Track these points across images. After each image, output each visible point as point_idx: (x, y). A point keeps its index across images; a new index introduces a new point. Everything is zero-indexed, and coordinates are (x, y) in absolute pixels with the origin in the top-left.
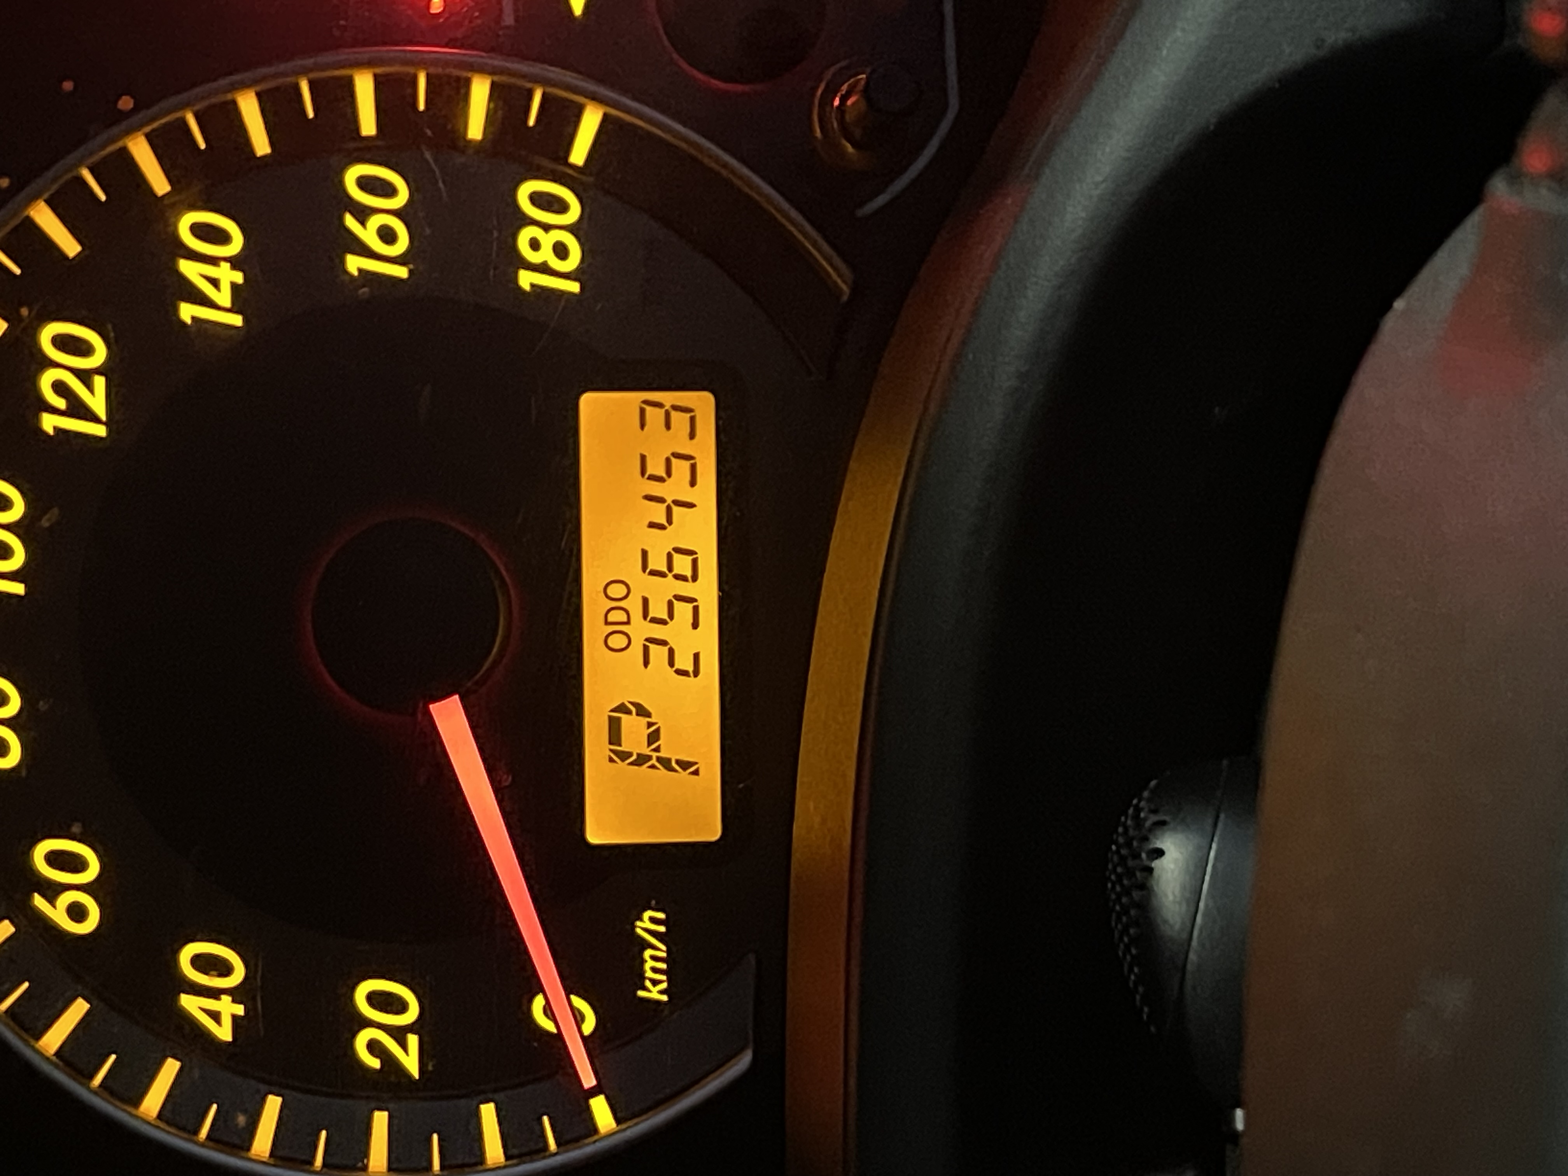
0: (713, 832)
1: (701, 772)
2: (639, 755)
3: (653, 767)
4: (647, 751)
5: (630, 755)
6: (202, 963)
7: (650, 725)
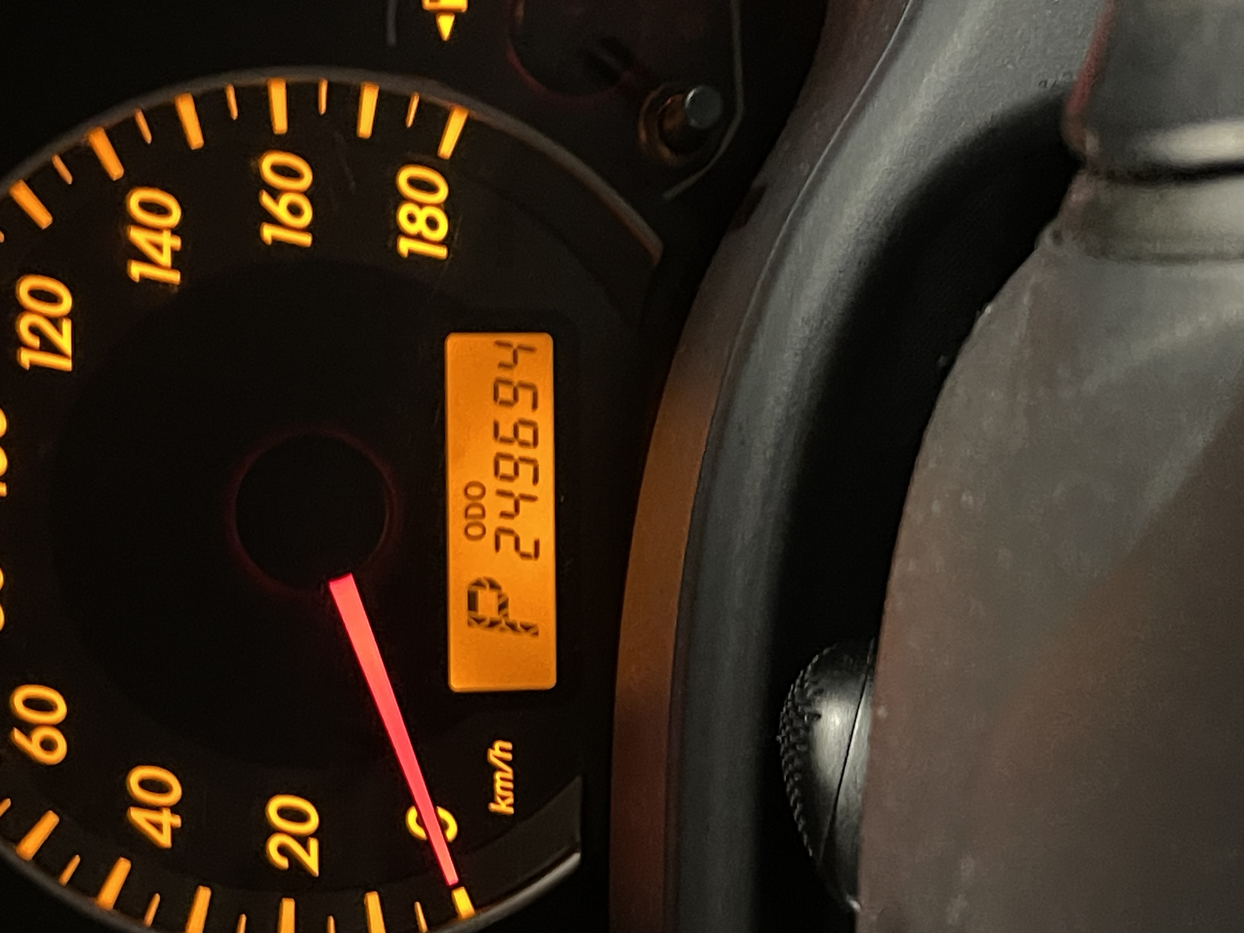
0: (549, 679)
1: (539, 633)
2: (491, 621)
3: (502, 630)
4: (497, 617)
5: (484, 620)
7: (499, 597)
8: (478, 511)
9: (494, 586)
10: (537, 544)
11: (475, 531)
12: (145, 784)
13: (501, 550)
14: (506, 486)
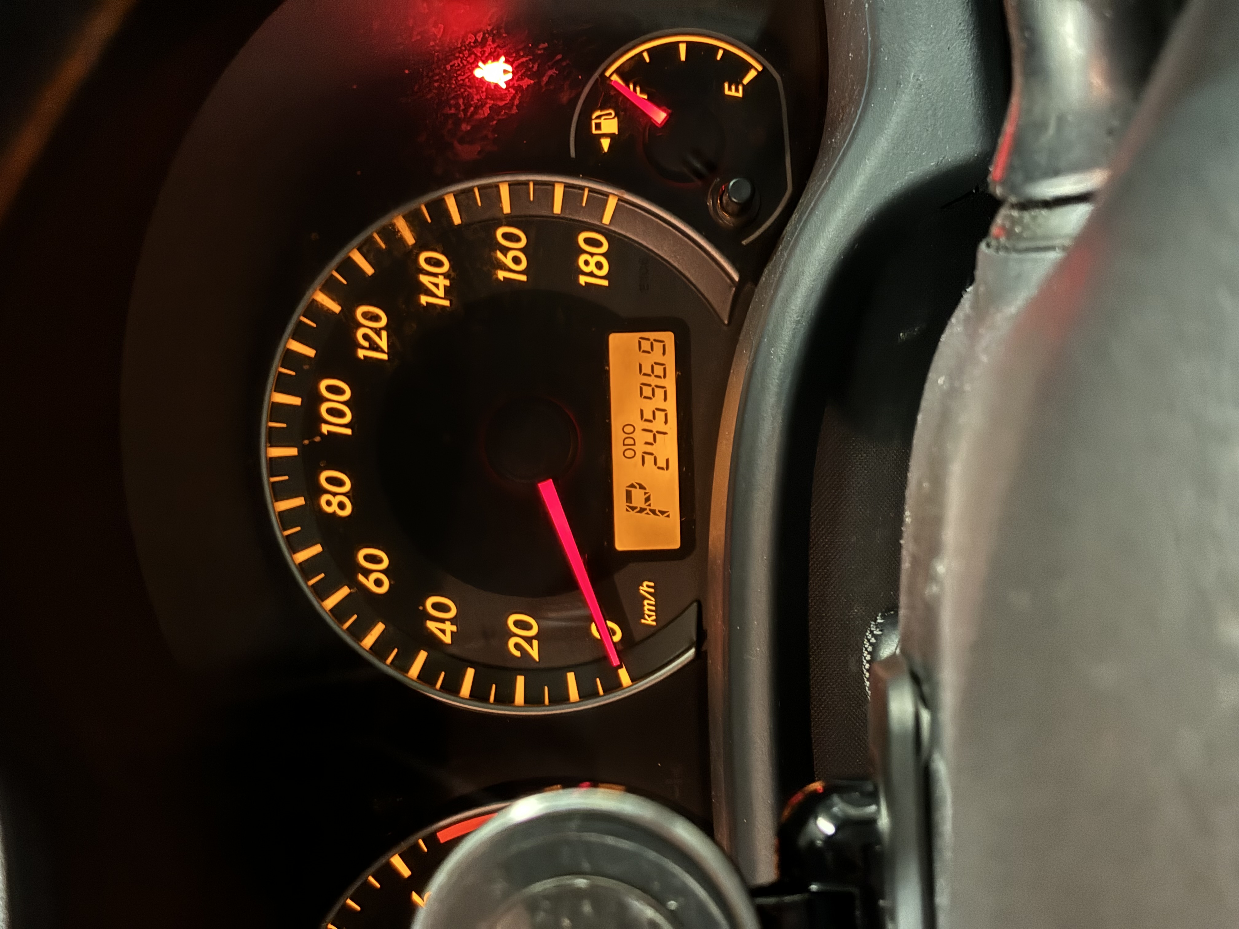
0: (675, 544)
1: (670, 516)
2: (641, 508)
3: (647, 513)
4: (644, 506)
5: (636, 508)
6: (437, 606)
7: (645, 493)
8: (630, 441)
9: (642, 487)
10: (667, 461)
11: (629, 453)
12: (435, 606)
13: (645, 465)
14: (648, 426)
